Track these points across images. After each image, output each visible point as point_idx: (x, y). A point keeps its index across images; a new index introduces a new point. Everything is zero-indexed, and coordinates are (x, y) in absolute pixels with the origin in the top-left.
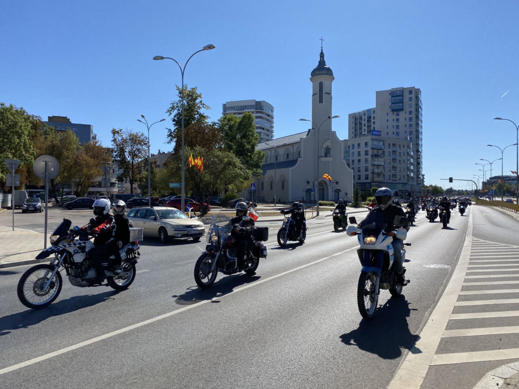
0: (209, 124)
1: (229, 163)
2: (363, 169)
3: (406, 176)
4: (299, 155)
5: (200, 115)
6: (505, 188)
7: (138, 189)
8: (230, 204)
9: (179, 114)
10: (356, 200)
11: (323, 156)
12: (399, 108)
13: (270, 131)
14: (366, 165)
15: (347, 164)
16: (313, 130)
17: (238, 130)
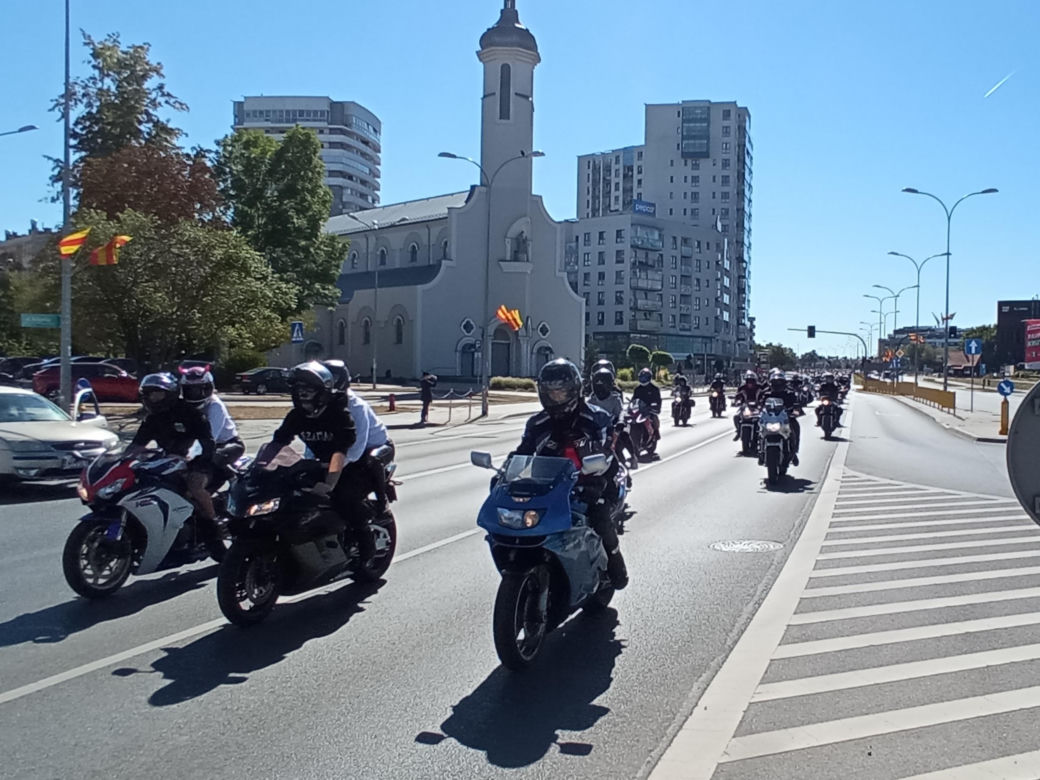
0: (185, 151)
1: (230, 263)
2: (610, 298)
3: (712, 320)
4: (445, 251)
5: (157, 124)
6: (924, 355)
8: (239, 382)
9: (90, 116)
11: (508, 258)
12: (698, 150)
13: (367, 187)
14: (619, 288)
15: (570, 283)
16: (484, 189)
17: (270, 173)
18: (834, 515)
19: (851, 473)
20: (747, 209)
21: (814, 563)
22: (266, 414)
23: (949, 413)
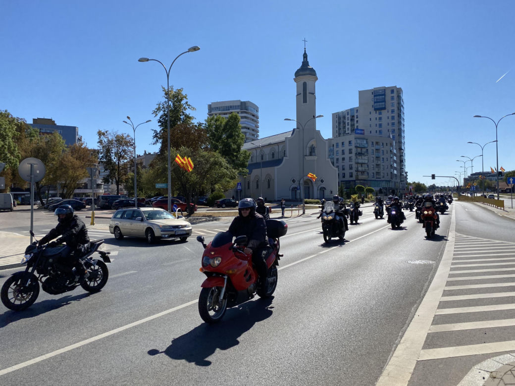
0: (195, 124)
1: (216, 163)
2: (347, 168)
3: (389, 174)
4: (285, 154)
5: (186, 115)
6: (486, 184)
7: (124, 190)
8: (216, 204)
9: (165, 115)
11: (308, 155)
12: (381, 107)
13: (255, 131)
15: (332, 163)
16: (298, 130)
17: (224, 130)
18: (455, 251)
19: (459, 234)
20: (402, 128)
22: (229, 215)
23: (501, 209)
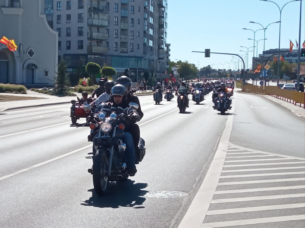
2: (74, 32)
3: (141, 46)
10: (61, 82)
11: (7, 5)
14: (80, 25)
15: (49, 22)
21: (209, 205)
23: (300, 106)
